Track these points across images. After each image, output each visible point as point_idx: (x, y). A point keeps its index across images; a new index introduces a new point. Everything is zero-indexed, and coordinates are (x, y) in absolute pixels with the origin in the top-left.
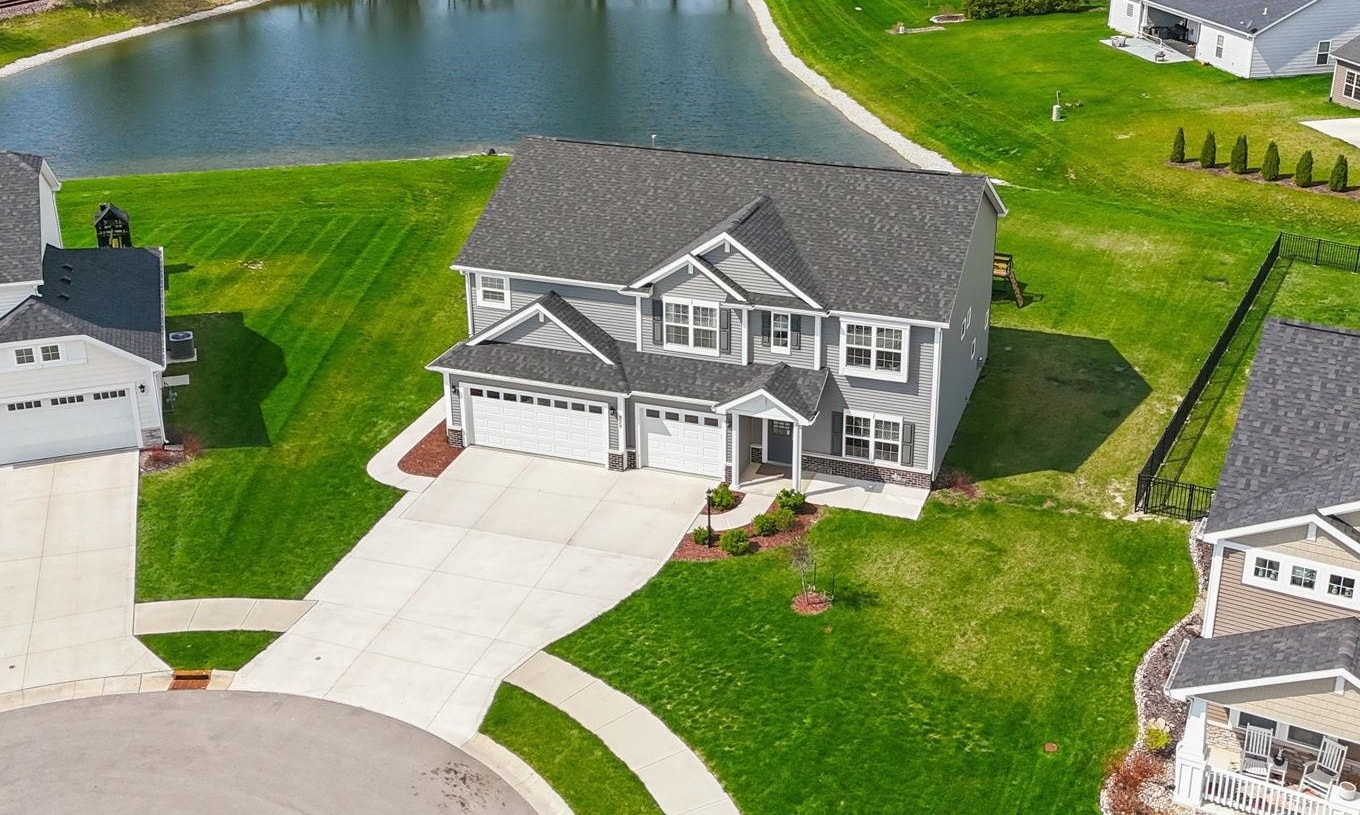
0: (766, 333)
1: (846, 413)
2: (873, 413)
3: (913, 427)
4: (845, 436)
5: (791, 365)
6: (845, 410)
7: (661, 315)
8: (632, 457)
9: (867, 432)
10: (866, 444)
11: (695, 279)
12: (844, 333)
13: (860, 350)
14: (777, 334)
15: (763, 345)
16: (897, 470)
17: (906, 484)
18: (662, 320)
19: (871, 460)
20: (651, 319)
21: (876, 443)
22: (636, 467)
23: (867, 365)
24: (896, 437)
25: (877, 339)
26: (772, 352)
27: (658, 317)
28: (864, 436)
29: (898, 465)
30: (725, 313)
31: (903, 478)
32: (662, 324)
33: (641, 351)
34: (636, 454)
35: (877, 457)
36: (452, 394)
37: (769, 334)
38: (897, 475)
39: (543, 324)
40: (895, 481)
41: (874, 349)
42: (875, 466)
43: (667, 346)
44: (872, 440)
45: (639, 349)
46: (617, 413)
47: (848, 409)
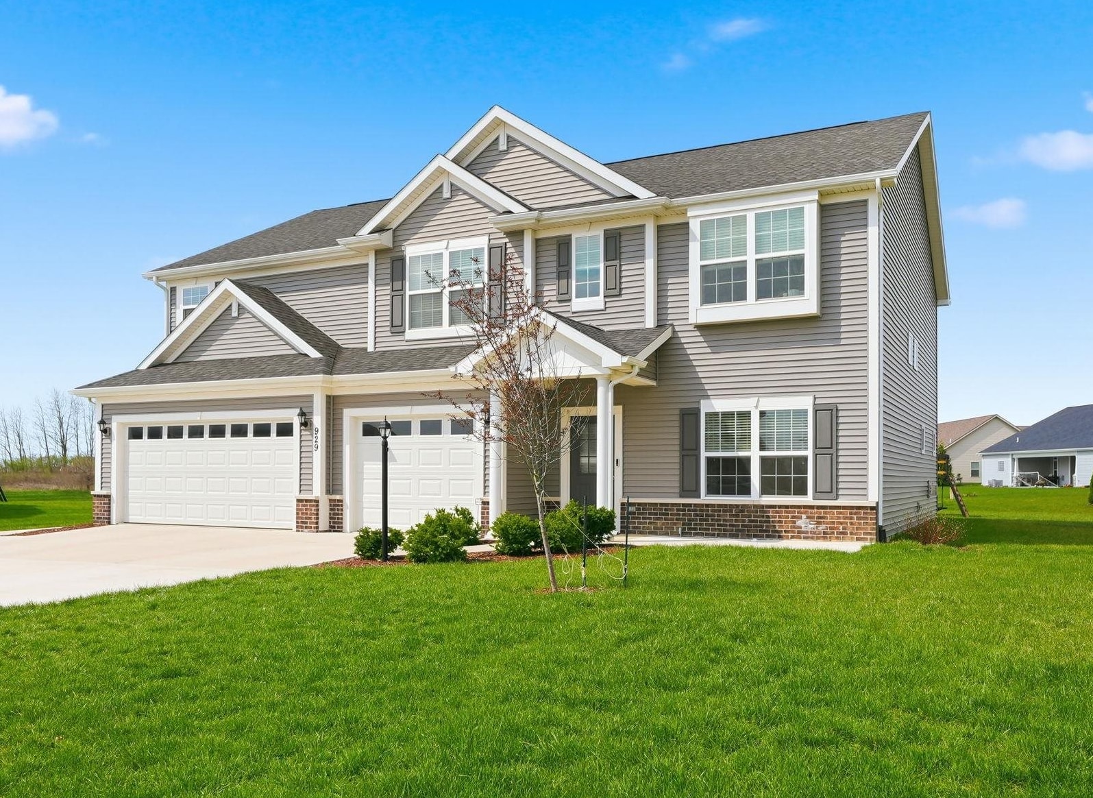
0: (563, 271)
1: (706, 407)
2: (754, 400)
3: (833, 411)
4: (704, 454)
5: (606, 329)
6: (703, 402)
7: (403, 279)
8: (336, 507)
9: (745, 438)
10: (744, 464)
11: (452, 204)
12: (695, 239)
13: (727, 267)
14: (582, 274)
15: (559, 301)
16: (805, 507)
17: (825, 536)
18: (403, 289)
19: (756, 496)
20: (388, 292)
21: (764, 460)
22: (342, 527)
23: (741, 295)
24: (801, 441)
25: (756, 236)
26: (574, 310)
27: (397, 285)
28: (739, 449)
29: (808, 499)
30: (497, 252)
31: (819, 523)
32: (403, 296)
33: (373, 350)
34: (344, 504)
35: (767, 488)
36: (104, 437)
37: (568, 276)
38: (808, 517)
39: (237, 318)
40: (803, 532)
41: (751, 259)
42: (762, 506)
43: (411, 334)
44: (755, 454)
45: (371, 349)
46: (311, 424)
47: (707, 397)
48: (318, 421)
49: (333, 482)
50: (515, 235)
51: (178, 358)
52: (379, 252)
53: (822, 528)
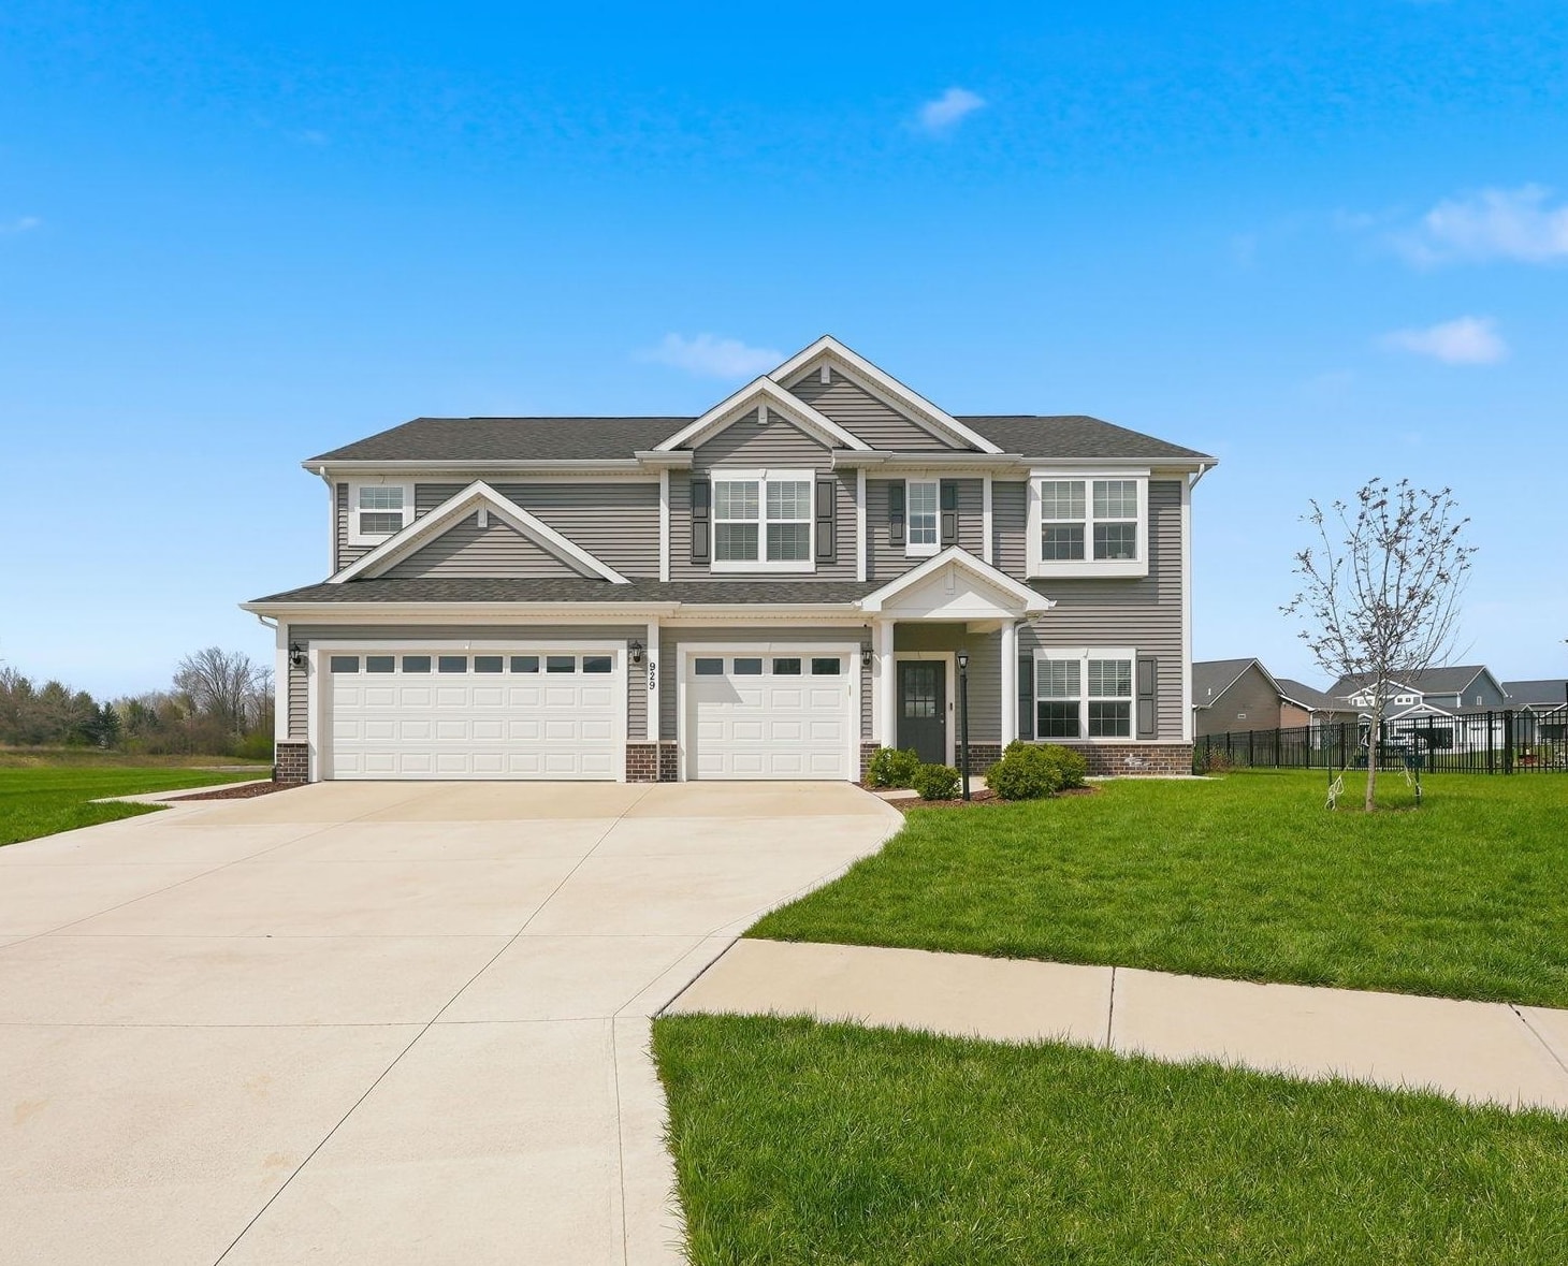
0: (897, 515)
1: (1038, 655)
2: (1083, 651)
3: (1154, 663)
4: (1037, 699)
7: (708, 505)
8: (670, 753)
9: (1075, 687)
10: (1074, 708)
11: (769, 431)
12: (1037, 499)
13: (1065, 527)
14: (916, 521)
15: (892, 545)
16: (1132, 746)
17: (1150, 771)
18: (708, 516)
19: (1084, 737)
20: (688, 518)
21: (1092, 706)
22: (676, 776)
23: (1079, 554)
24: (1124, 688)
25: (1094, 502)
26: (908, 555)
27: (700, 511)
28: (1070, 694)
29: (1132, 739)
30: (825, 489)
31: (1144, 760)
32: (708, 524)
33: (667, 580)
34: (678, 749)
35: (1094, 731)
36: (292, 668)
37: (903, 521)
38: (1134, 755)
39: (485, 530)
40: (1131, 768)
41: (1089, 521)
42: (1094, 746)
43: (717, 566)
44: (1084, 699)
45: (664, 578)
46: (646, 658)
47: (1040, 646)
48: (653, 655)
49: (668, 726)
50: (848, 473)
51: (388, 572)
52: (674, 473)
53: (1146, 764)
